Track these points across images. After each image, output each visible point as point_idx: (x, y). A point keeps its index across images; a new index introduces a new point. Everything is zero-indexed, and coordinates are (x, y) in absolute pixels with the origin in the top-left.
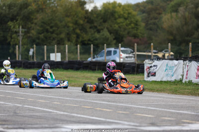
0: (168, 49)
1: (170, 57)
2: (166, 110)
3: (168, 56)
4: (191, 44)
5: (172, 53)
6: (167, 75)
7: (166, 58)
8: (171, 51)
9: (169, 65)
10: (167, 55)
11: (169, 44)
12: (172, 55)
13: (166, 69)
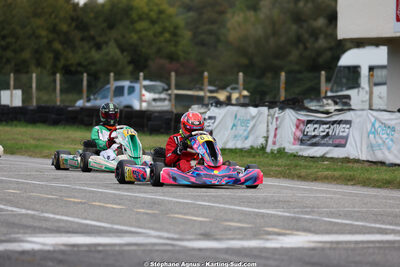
0: (237, 83)
1: (242, 101)
2: (232, 207)
3: (237, 99)
4: (283, 74)
5: (245, 93)
6: (235, 136)
7: (234, 102)
8: (245, 89)
9: (238, 117)
10: (235, 96)
11: (241, 74)
12: (245, 97)
13: (234, 125)
